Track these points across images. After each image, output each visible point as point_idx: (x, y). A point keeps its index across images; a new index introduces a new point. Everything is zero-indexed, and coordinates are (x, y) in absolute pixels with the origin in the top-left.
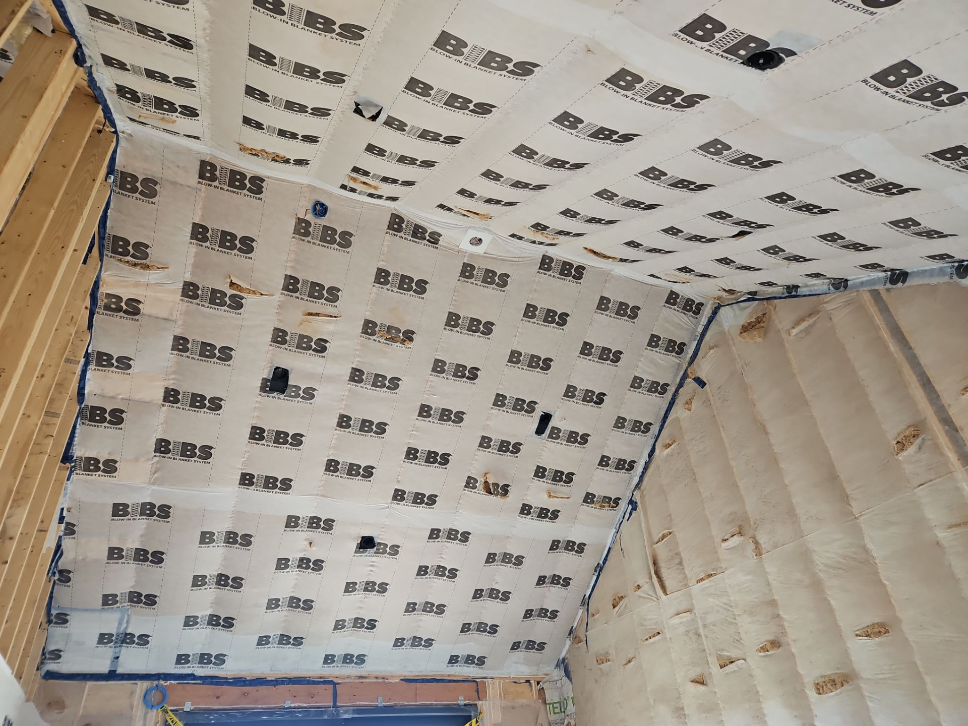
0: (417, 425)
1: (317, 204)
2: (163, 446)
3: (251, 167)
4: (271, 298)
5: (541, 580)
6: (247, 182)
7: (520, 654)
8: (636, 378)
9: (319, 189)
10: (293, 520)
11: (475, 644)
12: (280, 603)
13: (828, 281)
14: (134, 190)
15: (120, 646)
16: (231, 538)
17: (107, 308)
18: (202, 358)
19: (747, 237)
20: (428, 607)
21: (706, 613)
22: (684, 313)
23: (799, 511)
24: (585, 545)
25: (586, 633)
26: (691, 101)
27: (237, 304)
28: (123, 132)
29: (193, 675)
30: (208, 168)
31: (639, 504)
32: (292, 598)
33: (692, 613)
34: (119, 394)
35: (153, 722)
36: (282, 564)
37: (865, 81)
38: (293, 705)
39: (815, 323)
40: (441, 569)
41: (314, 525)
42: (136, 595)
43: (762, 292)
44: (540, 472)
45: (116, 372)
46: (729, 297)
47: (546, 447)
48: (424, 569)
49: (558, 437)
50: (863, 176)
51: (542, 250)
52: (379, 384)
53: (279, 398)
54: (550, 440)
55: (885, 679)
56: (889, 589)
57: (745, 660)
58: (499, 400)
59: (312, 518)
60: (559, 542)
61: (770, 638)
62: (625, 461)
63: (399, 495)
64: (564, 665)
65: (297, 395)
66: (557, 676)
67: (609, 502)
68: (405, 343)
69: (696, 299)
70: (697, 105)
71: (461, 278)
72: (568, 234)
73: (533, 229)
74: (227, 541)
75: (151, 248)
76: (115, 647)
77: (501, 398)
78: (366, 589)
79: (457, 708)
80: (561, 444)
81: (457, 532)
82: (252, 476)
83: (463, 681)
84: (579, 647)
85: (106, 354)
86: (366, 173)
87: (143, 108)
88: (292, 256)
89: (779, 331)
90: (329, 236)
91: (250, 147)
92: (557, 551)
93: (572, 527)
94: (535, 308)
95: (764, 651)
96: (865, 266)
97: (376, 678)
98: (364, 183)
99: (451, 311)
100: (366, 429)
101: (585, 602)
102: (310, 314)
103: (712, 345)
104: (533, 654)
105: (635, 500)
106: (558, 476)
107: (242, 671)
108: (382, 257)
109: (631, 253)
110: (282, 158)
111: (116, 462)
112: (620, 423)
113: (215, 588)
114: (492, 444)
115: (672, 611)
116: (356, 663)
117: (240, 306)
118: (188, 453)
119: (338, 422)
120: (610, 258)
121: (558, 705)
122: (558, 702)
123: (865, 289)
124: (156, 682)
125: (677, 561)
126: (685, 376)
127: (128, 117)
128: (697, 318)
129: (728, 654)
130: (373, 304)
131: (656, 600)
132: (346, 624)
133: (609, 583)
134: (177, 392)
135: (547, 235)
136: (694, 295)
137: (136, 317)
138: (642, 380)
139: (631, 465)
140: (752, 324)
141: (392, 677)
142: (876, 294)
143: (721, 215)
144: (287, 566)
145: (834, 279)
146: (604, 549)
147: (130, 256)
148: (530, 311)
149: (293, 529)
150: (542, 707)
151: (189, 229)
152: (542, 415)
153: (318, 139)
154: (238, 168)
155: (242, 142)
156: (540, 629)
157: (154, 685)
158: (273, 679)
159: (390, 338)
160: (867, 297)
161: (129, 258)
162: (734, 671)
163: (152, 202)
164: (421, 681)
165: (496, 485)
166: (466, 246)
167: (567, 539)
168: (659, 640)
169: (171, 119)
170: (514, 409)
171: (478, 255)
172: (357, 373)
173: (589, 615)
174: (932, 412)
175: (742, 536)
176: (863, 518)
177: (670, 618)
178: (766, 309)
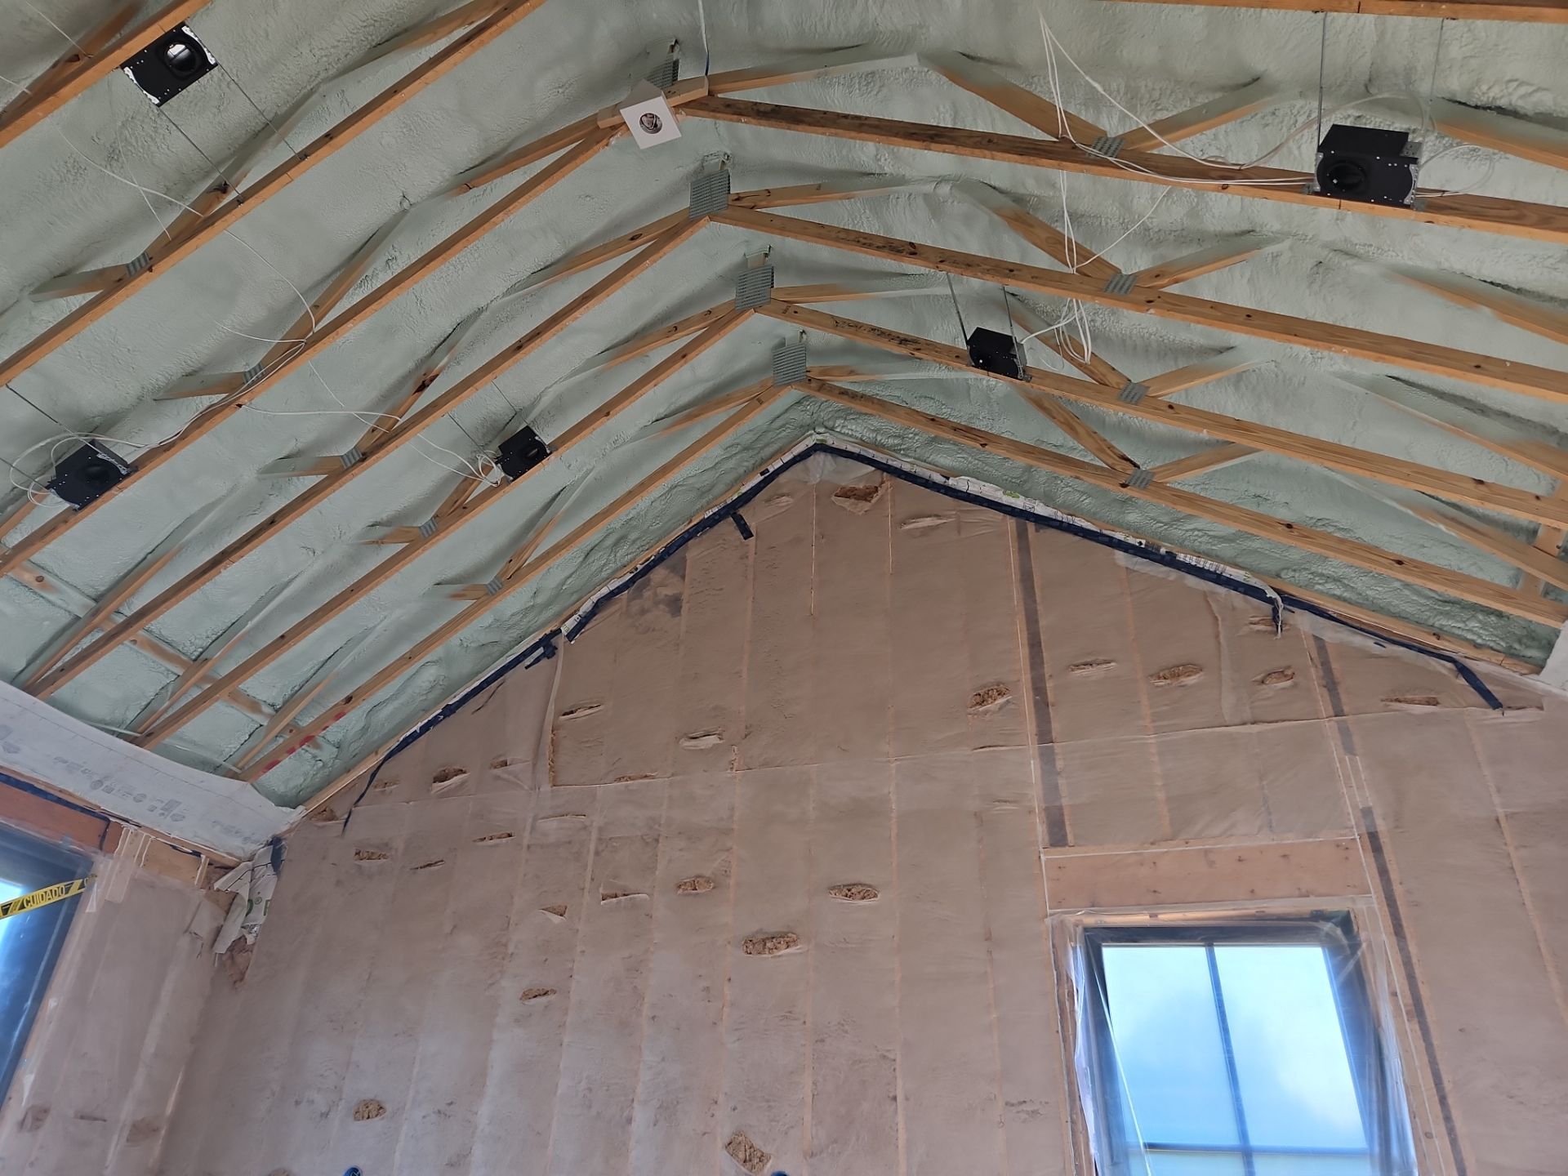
21: (612, 824)
25: (353, 810)
31: (560, 652)
57: (649, 895)
64: (275, 848)
79: (56, 850)
83: (83, 810)
84: (324, 826)
89: (888, 516)
95: (688, 889)
103: (785, 491)
105: (554, 644)
115: (552, 809)
129: (626, 885)
131: (530, 789)
133: (442, 747)
140: (857, 492)
142: (1022, 529)
160: (1011, 528)
168: (506, 845)
173: (374, 783)
174: (1029, 676)
175: (720, 739)
176: (898, 763)
177: (543, 818)
178: (883, 482)
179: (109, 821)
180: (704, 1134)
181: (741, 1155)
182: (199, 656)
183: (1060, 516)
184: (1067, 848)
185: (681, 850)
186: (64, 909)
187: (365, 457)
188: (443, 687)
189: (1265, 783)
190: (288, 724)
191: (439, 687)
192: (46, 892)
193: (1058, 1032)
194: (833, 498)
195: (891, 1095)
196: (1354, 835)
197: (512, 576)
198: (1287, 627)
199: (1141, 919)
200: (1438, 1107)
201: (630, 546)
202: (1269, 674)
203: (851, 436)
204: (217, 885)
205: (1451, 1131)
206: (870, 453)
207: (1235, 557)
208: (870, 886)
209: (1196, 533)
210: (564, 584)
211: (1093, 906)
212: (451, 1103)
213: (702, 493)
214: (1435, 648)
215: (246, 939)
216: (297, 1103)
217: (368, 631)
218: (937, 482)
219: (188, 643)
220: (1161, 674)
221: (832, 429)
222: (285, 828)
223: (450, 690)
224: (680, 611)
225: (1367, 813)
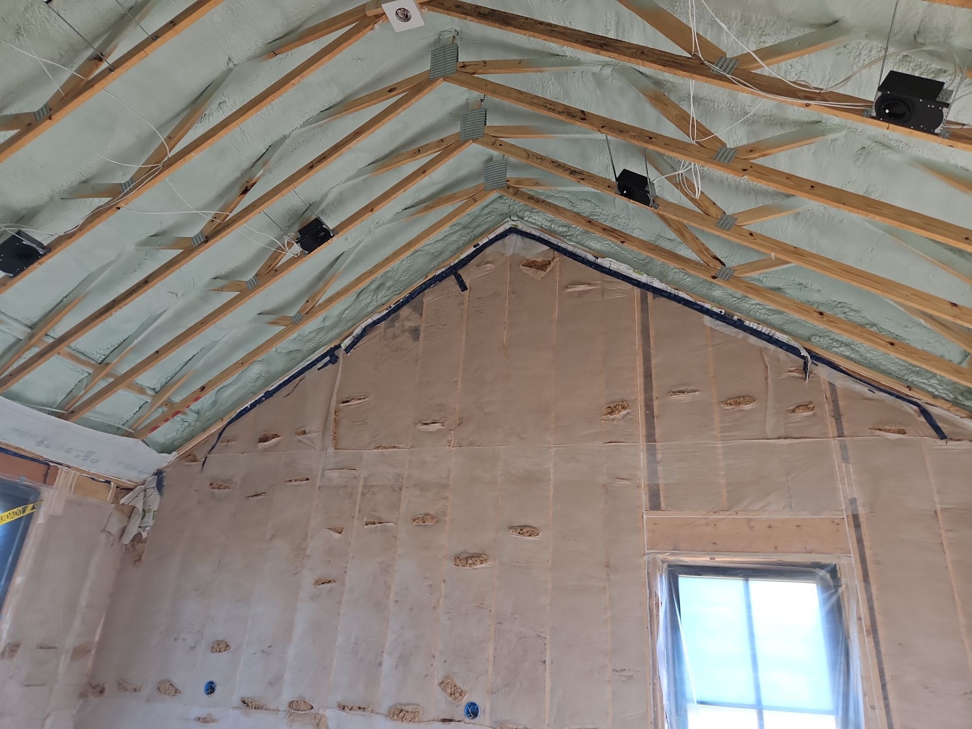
21: (373, 476)
25: (208, 455)
57: (395, 524)
64: (159, 477)
79: (15, 487)
83: (31, 459)
84: (190, 466)
95: (420, 522)
103: (490, 260)
105: (337, 355)
115: (334, 465)
129: (380, 516)
131: (320, 449)
133: (266, 418)
140: (537, 264)
142: (644, 296)
160: (637, 295)
162: (379, 530)
168: (305, 485)
173: (221, 439)
174: (643, 397)
175: (443, 426)
176: (556, 449)
177: (328, 470)
178: (554, 258)
179: (49, 465)
180: (426, 676)
181: (449, 691)
182: (103, 361)
183: (669, 289)
184: (661, 511)
185: (416, 496)
186: (23, 522)
187: (207, 239)
188: (265, 378)
189: (789, 478)
190: (165, 401)
191: (263, 378)
192: (10, 514)
193: (648, 628)
194: (521, 267)
195: (543, 660)
196: (843, 515)
197: (308, 313)
198: (812, 376)
199: (703, 560)
200: (881, 691)
201: (387, 290)
202: (799, 406)
203: (534, 224)
204: (122, 501)
205: (887, 706)
206: (546, 237)
207: (782, 325)
208: (535, 528)
209: (758, 306)
210: (343, 314)
211: (674, 550)
212: (270, 647)
213: (435, 256)
214: (907, 395)
215: (141, 535)
216: (176, 639)
217: (215, 343)
218: (590, 260)
219: (95, 353)
220: (728, 402)
221: (522, 218)
222: (166, 465)
223: (268, 382)
224: (418, 338)
225: (853, 501)
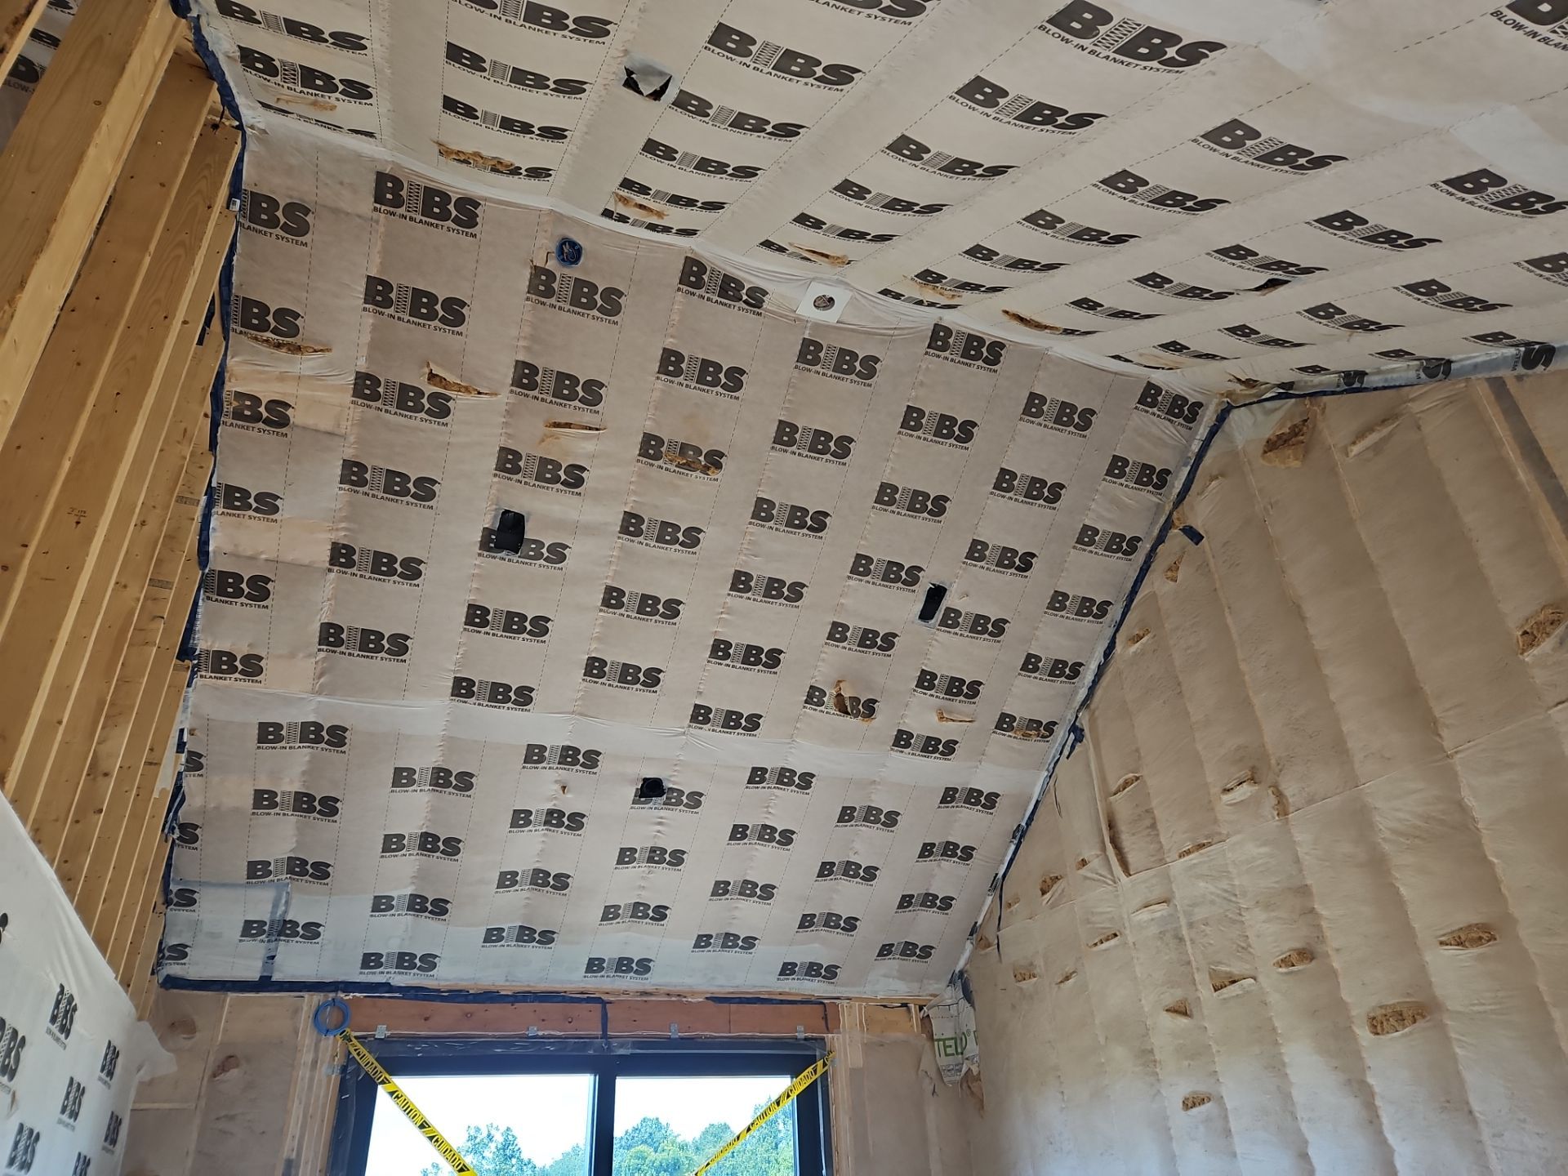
0: (729, 605)
1: (564, 243)
2: (332, 635)
3: (458, 181)
4: (494, 398)
5: (927, 850)
6: (451, 207)
7: (893, 964)
8: (1086, 528)
9: (568, 218)
10: (537, 751)
11: (820, 947)
12: (518, 878)
13: (1417, 363)
14: (273, 223)
15: (276, 940)
16: (441, 778)
17: (238, 415)
18: (389, 496)
19: (1281, 289)
20: (748, 889)
21: (1194, 905)
22: (1169, 420)
23: (1351, 744)
24: (997, 795)
25: (998, 933)
26: (1194, 53)
27: (440, 409)
28: (252, 127)
29: (387, 984)
30: (390, 185)
31: (1087, 732)
32: (537, 871)
33: (1171, 904)
34: (262, 553)
35: (329, 1054)
36: (521, 819)
37: (1497, 14)
38: (540, 1033)
39: (1391, 435)
40: (769, 831)
41: (569, 760)
42: (298, 862)
43: (1303, 384)
44: (926, 680)
45: (255, 518)
46: (1247, 392)
47: (936, 640)
48: (740, 830)
49: (956, 625)
50: (1485, 181)
51: (932, 316)
52: (668, 538)
53: (509, 560)
54: (943, 628)
55: (1485, 1012)
56: (1499, 871)
57: (1255, 979)
58: (861, 565)
59: (566, 749)
60: (955, 790)
61: (1298, 945)
62: (1065, 663)
63: (701, 715)
64: (962, 981)
65: (539, 556)
66: (951, 998)
67: (1037, 729)
68: (709, 473)
69: (1190, 395)
70: (1203, 61)
71: (799, 364)
72: (976, 287)
73: (919, 280)
74: (435, 783)
75: (302, 317)
76: (269, 941)
77: (863, 562)
78: (650, 860)
79: (794, 1043)
80: (961, 635)
81: (793, 772)
82: (471, 683)
83: (802, 1002)
84: (986, 954)
85: (239, 490)
86: (644, 190)
87: (283, 86)
88: (527, 330)
89: (1330, 448)
90: (584, 296)
91: (455, 148)
92: (953, 804)
93: (977, 767)
94: (921, 413)
95: (1287, 966)
96: (1482, 338)
97: (668, 994)
98: (641, 206)
99: (782, 418)
100: (648, 609)
101: (997, 885)
102: (557, 425)
103: (1215, 472)
104: (912, 964)
105: (1080, 726)
106: (956, 687)
107: (462, 980)
108: (671, 330)
109: (1081, 319)
110: (507, 166)
111: (260, 658)
112: (1058, 601)
113: (418, 854)
114: (848, 634)
115: (1138, 901)
116: (636, 972)
117: (446, 412)
118: (371, 646)
119: (604, 599)
120: (1046, 327)
121: (952, 1043)
122: (952, 1039)
123: (1480, 376)
124: (332, 995)
125: (1148, 822)
126: (1168, 525)
127: (260, 102)
128: (1190, 429)
129: (1228, 969)
130: (656, 409)
131: (1110, 882)
132: (620, 912)
133: (1036, 855)
134: (351, 550)
135: (942, 291)
136: (1187, 390)
137: (284, 430)
138: (1096, 532)
139: (1076, 670)
140: (1285, 437)
141: (693, 994)
142: (1498, 387)
143: (1237, 253)
144: (528, 823)
145: (1428, 360)
146: (1029, 802)
147: (271, 331)
148: (912, 419)
149: (536, 765)
150: (928, 1044)
151: (361, 287)
152: (931, 588)
153: (565, 133)
154: (438, 185)
155: (442, 139)
156: (925, 926)
157: (330, 999)
158: (510, 993)
159: (684, 464)
160: (1483, 391)
161: (268, 335)
162: (1237, 995)
163: (302, 242)
164: (737, 1000)
165: (855, 700)
166: (807, 310)
167: (969, 787)
168: (1116, 946)
169: (329, 103)
170: (885, 578)
171: (828, 326)
172: (633, 521)
173: (1003, 907)
175: (1256, 784)
176: (1460, 756)
177: (1134, 912)
178: (1309, 411)
179: (825, 1003)
185: (1264, 921)
186: (819, 1086)
192: (800, 1079)
215: (972, 1070)
222: (963, 961)
